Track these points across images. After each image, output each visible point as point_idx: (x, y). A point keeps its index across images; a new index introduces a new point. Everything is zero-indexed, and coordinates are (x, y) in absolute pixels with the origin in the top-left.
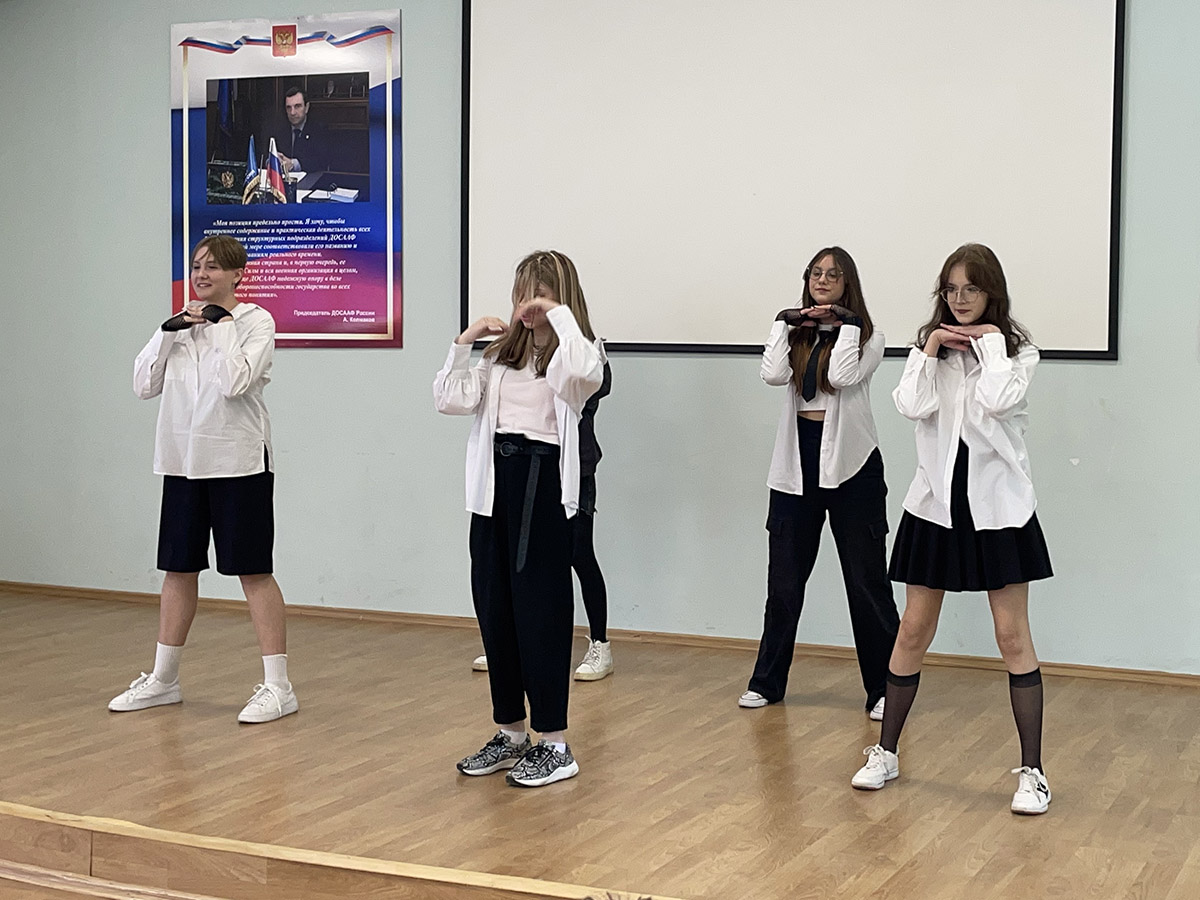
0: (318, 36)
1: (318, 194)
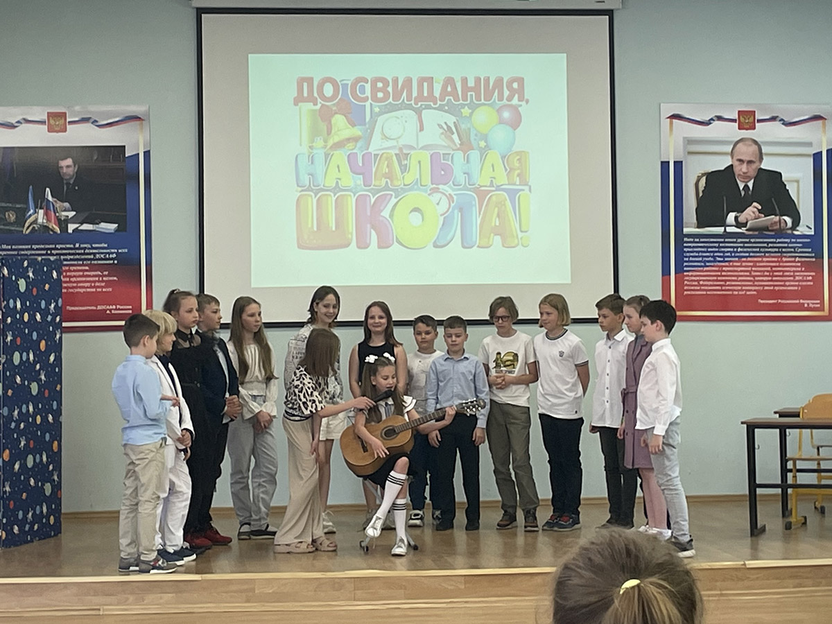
0: (85, 120)
1: (86, 227)
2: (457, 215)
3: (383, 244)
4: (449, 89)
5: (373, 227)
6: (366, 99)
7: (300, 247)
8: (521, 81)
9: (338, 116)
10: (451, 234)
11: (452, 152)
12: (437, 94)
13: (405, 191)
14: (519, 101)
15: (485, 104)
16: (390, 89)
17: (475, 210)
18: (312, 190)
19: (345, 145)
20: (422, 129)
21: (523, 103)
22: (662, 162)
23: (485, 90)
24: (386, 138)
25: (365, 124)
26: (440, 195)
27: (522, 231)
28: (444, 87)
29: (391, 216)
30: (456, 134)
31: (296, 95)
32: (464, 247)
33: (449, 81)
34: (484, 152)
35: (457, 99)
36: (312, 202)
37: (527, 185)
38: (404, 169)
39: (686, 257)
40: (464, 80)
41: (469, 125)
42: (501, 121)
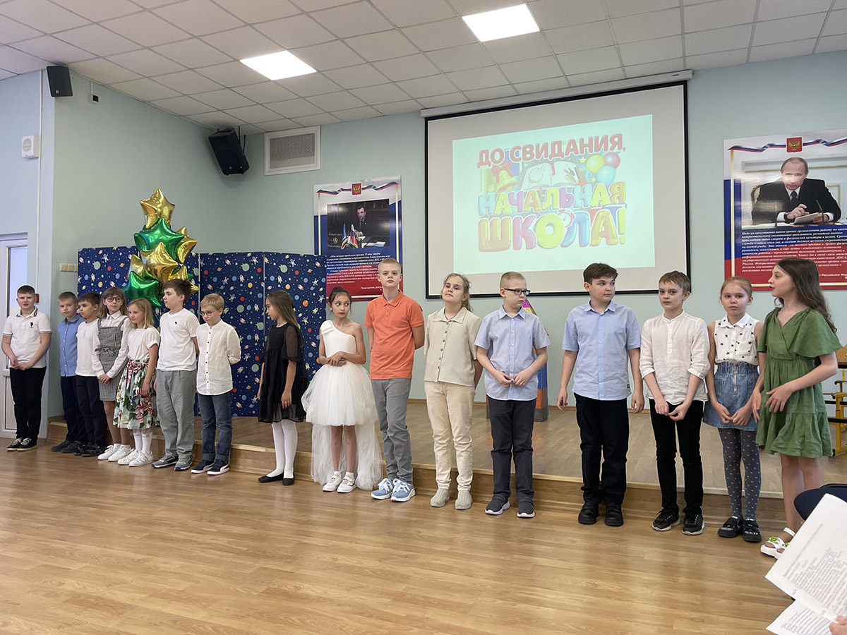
0: (370, 187)
1: (370, 244)
2: (577, 226)
3: (529, 247)
4: (572, 147)
5: (523, 237)
6: (520, 159)
7: (480, 250)
8: (620, 136)
9: (502, 171)
10: (572, 239)
11: (573, 187)
12: (564, 150)
13: (543, 213)
14: (619, 149)
15: (594, 154)
16: (534, 151)
17: (588, 222)
18: (487, 217)
19: (506, 189)
20: (554, 174)
21: (622, 150)
22: (725, 181)
23: (596, 145)
24: (531, 182)
25: (518, 175)
26: (565, 214)
27: (620, 234)
28: (569, 145)
29: (534, 229)
30: (576, 176)
31: (478, 161)
32: (580, 246)
33: (572, 142)
34: (594, 185)
35: (577, 153)
36: (487, 223)
37: (623, 203)
38: (542, 200)
39: (744, 246)
40: (582, 140)
41: (584, 168)
42: (606, 164)
